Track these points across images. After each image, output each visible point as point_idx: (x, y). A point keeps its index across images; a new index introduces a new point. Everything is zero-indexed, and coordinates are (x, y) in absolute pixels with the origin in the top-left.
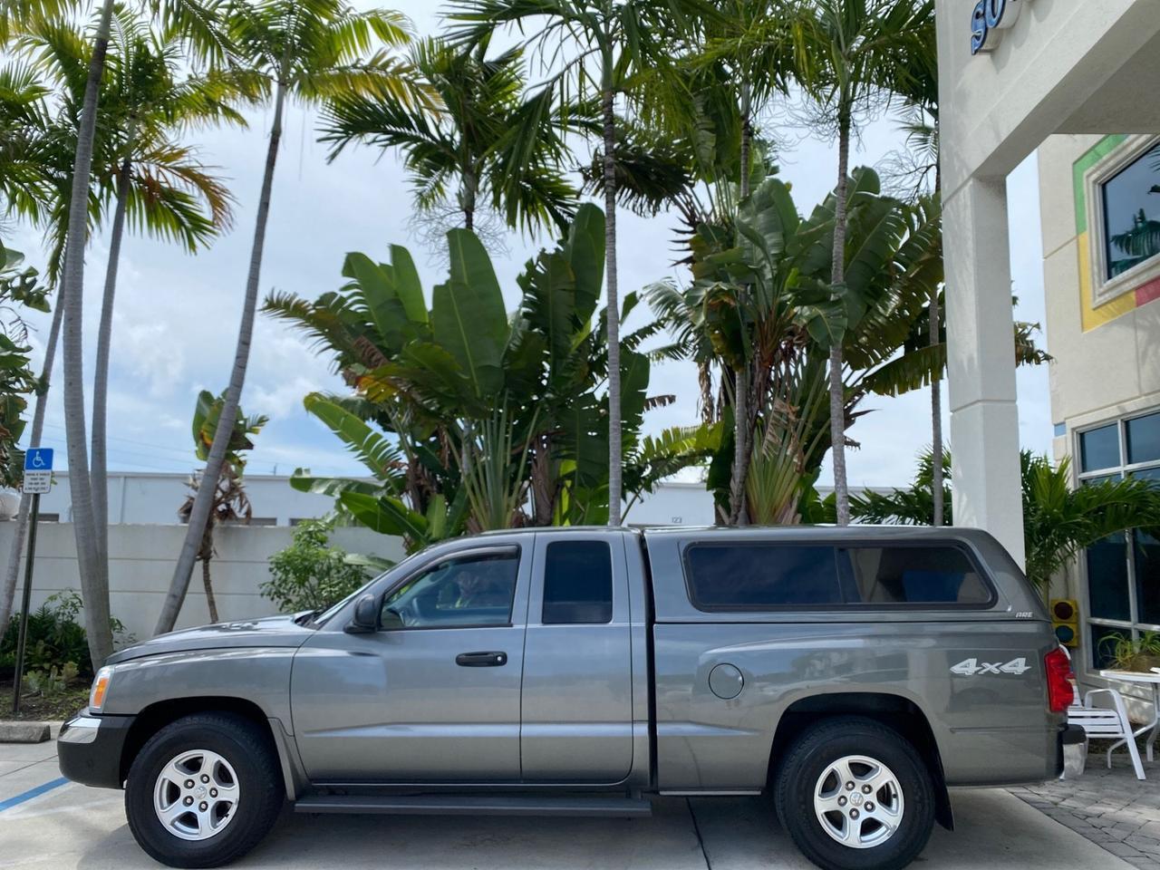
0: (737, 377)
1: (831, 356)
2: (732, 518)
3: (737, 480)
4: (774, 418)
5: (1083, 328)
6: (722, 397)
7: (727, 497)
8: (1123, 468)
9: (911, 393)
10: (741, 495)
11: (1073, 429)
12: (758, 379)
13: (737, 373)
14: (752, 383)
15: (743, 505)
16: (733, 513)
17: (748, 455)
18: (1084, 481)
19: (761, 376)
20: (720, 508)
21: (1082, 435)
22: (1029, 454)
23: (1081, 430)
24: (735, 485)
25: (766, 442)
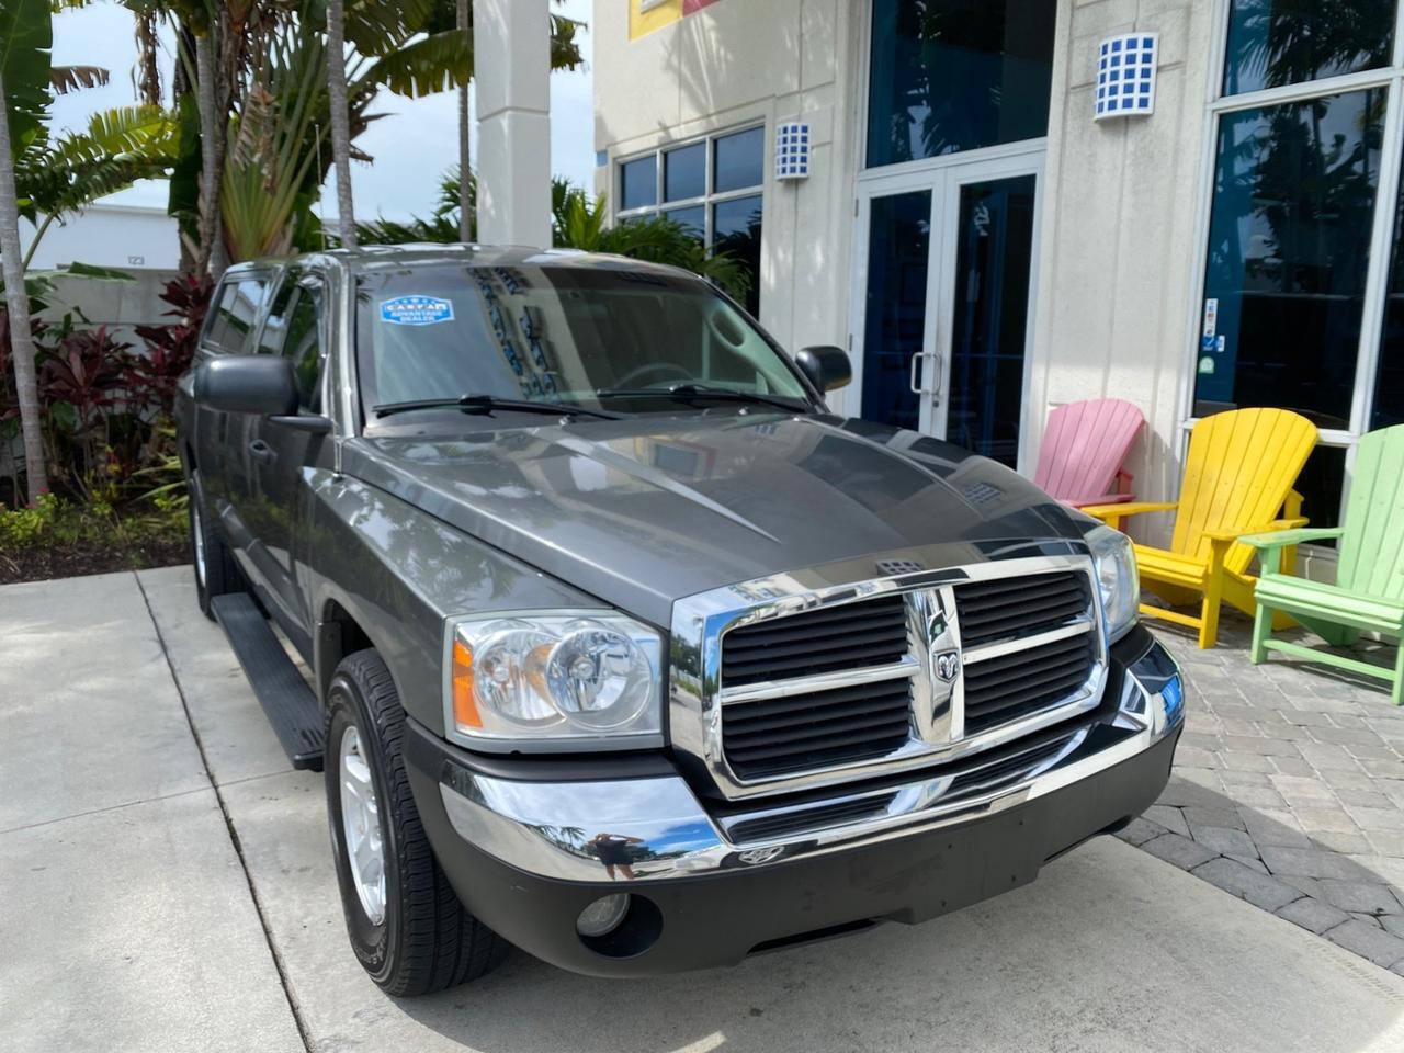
0: (198, 44)
1: (329, 29)
2: (204, 251)
3: (208, 197)
4: (252, 112)
5: (630, 38)
6: (181, 76)
7: (194, 222)
8: (658, 207)
9: (432, 97)
10: (214, 219)
11: (615, 159)
12: (227, 49)
13: (197, 38)
14: (219, 55)
15: (218, 232)
16: (204, 243)
17: (221, 163)
18: (623, 221)
19: (230, 46)
20: (186, 238)
21: (623, 168)
22: (566, 183)
23: (621, 161)
24: (204, 205)
25: (239, 144)
